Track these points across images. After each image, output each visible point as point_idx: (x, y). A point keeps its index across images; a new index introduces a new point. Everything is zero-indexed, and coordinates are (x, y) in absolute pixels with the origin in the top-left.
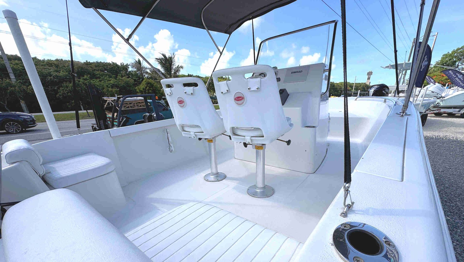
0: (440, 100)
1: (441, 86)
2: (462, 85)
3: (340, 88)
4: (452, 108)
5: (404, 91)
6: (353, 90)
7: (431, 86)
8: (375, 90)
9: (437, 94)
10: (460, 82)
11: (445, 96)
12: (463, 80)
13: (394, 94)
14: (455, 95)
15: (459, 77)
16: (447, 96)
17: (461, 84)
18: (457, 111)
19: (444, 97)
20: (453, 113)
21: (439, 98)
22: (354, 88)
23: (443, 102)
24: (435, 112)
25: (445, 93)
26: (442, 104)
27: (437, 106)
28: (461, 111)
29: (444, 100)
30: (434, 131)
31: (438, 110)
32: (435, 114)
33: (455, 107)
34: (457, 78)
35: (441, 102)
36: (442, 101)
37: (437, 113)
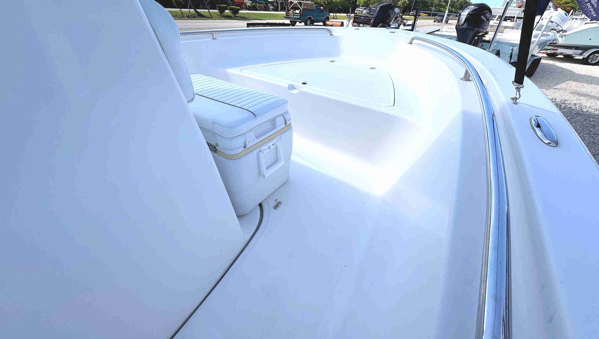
0: (559, 35)
1: (564, 14)
2: (594, 16)
3: (431, 3)
4: (573, 48)
5: (514, 17)
6: (448, 6)
7: (550, 12)
8: (471, 13)
9: (557, 26)
10: (592, 10)
11: (567, 29)
12: (596, 7)
13: (498, 22)
14: (581, 29)
15: (592, 3)
16: (570, 28)
17: (593, 13)
18: (579, 54)
19: (565, 31)
20: (573, 56)
21: (558, 32)
22: (450, 4)
23: (562, 38)
24: (549, 52)
25: (568, 25)
26: (561, 41)
27: (554, 43)
28: (584, 53)
29: (565, 35)
30: (547, 88)
31: (553, 50)
32: (547, 54)
33: (577, 48)
34: (589, 3)
35: (561, 38)
36: (562, 36)
37: (551, 53)
